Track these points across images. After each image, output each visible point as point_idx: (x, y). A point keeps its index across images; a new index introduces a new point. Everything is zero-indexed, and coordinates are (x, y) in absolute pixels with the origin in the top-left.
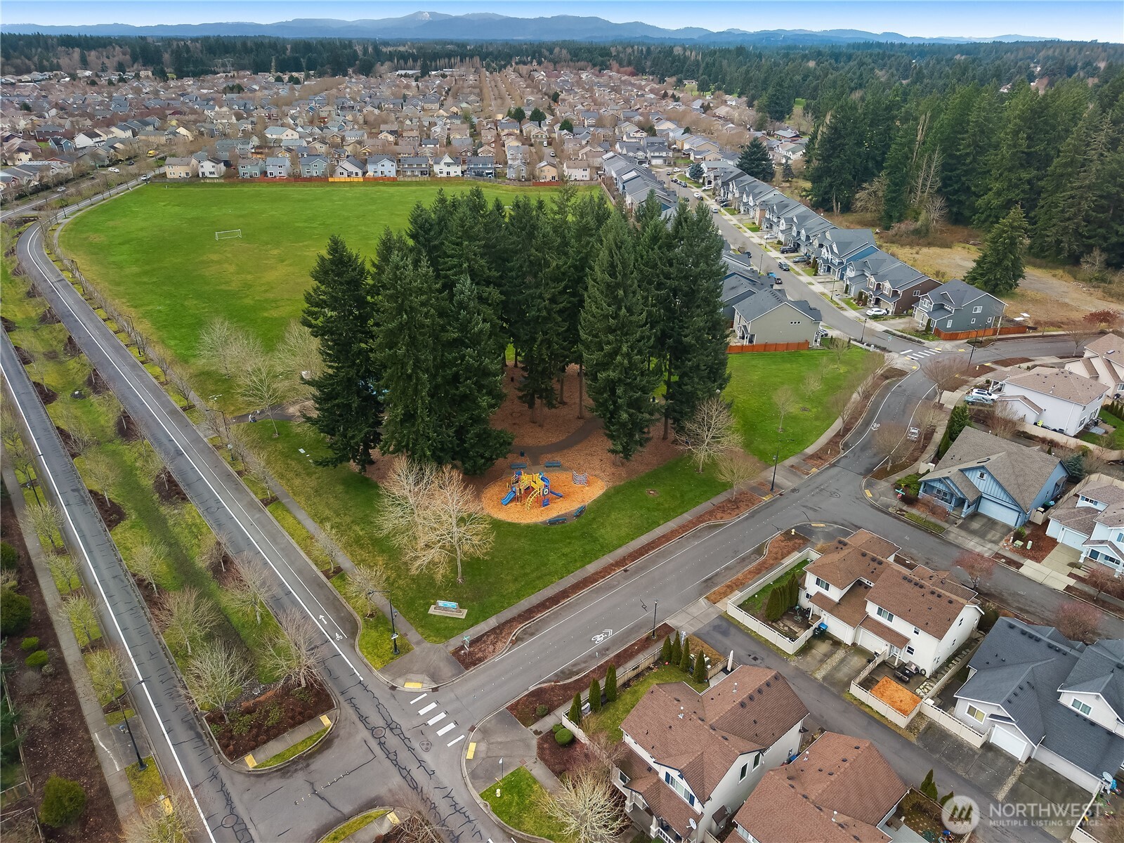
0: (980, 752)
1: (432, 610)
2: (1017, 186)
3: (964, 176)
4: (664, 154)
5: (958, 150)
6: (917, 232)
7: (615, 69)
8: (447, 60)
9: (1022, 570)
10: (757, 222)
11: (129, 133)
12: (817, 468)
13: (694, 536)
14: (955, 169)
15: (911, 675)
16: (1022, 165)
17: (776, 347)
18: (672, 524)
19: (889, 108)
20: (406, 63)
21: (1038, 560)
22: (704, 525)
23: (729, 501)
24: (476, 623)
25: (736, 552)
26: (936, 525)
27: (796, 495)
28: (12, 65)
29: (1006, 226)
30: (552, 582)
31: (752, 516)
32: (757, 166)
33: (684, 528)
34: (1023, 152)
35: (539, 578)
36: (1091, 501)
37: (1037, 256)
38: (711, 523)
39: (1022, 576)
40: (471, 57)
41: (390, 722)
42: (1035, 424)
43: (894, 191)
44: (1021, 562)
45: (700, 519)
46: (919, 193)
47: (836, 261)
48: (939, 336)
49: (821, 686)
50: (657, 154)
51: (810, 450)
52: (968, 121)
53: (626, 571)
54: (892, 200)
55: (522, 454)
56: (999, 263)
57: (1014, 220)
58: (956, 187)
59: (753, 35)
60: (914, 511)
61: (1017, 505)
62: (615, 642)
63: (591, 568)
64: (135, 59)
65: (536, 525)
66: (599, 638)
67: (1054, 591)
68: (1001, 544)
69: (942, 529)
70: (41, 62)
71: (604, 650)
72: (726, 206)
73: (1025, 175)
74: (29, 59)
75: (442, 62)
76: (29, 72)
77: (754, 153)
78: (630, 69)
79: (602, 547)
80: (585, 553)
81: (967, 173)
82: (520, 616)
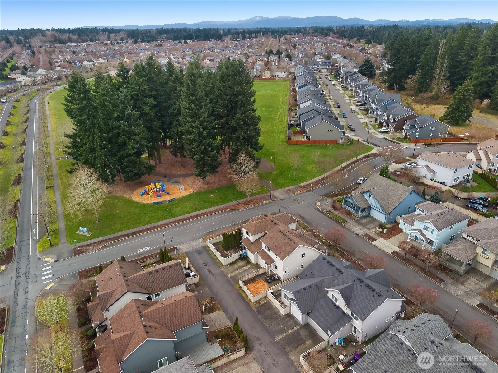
0: (282, 317)
1: (78, 232)
2: (486, 74)
3: (462, 71)
4: (327, 67)
5: (459, 58)
6: (432, 98)
7: (331, 36)
8: (256, 34)
9: (375, 243)
10: (353, 94)
11: (106, 61)
12: (301, 191)
13: (219, 214)
14: (459, 68)
15: (274, 280)
16: (489, 64)
17: (320, 142)
18: (212, 209)
19: (427, 39)
20: (238, 36)
21: (386, 238)
22: (228, 210)
23: (247, 201)
24: (94, 238)
25: (233, 222)
26: (343, 219)
27: (282, 201)
28: (80, 39)
29: (461, 89)
30: (138, 227)
31: (253, 208)
32: (368, 71)
33: (216, 211)
34: (489, 56)
35: (133, 224)
36: (421, 211)
37: (493, 109)
38: (231, 209)
39: (373, 245)
40: (267, 32)
41: (27, 271)
42: (431, 180)
43: (423, 78)
44: (377, 239)
45: (226, 208)
46: (437, 79)
47: (376, 108)
48: (410, 141)
49: (228, 280)
50: (324, 67)
51: (302, 184)
52: (465, 43)
53: (176, 225)
54: (422, 82)
55: (165, 177)
56: (458, 109)
57: (466, 86)
58: (458, 77)
59: (412, 22)
60: (336, 213)
61: (384, 211)
62: (147, 252)
63: (160, 223)
64: (128, 37)
65: (148, 204)
66: (141, 250)
67: (385, 253)
68: (371, 230)
69: (345, 221)
70: (92, 38)
71: (141, 254)
72: (343, 87)
73: (490, 69)
74: (88, 37)
75: (254, 35)
76: (87, 41)
77: (367, 65)
78: (337, 35)
79: (172, 215)
80: (162, 216)
81: (464, 69)
82: (114, 238)
